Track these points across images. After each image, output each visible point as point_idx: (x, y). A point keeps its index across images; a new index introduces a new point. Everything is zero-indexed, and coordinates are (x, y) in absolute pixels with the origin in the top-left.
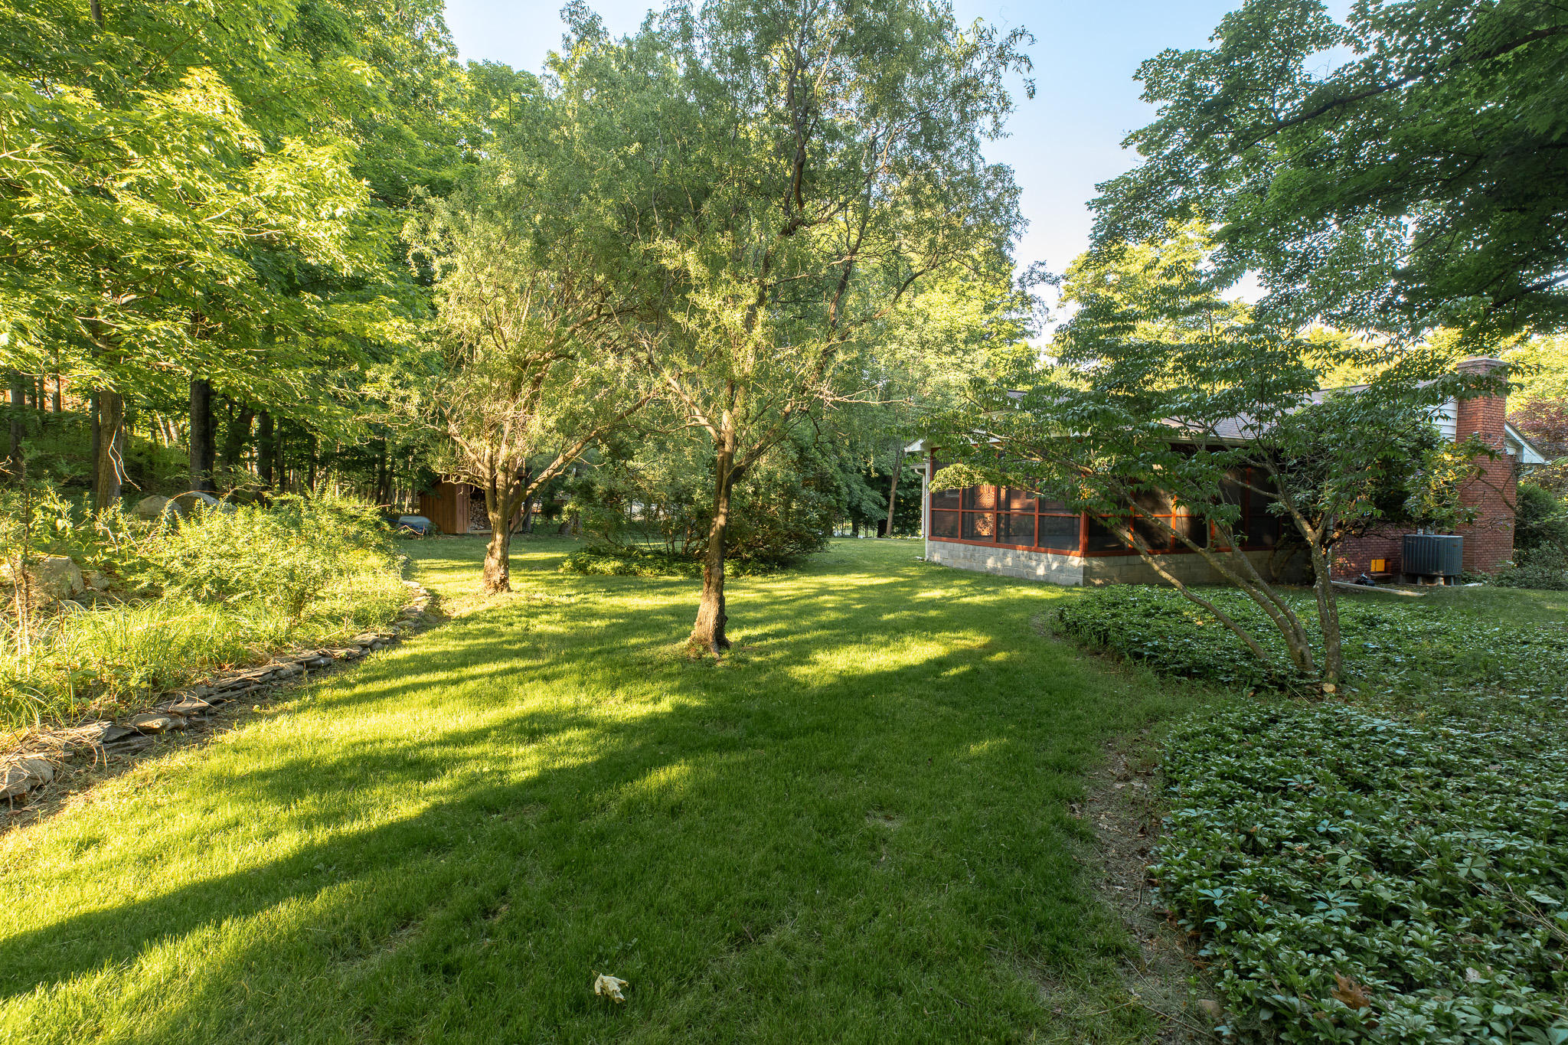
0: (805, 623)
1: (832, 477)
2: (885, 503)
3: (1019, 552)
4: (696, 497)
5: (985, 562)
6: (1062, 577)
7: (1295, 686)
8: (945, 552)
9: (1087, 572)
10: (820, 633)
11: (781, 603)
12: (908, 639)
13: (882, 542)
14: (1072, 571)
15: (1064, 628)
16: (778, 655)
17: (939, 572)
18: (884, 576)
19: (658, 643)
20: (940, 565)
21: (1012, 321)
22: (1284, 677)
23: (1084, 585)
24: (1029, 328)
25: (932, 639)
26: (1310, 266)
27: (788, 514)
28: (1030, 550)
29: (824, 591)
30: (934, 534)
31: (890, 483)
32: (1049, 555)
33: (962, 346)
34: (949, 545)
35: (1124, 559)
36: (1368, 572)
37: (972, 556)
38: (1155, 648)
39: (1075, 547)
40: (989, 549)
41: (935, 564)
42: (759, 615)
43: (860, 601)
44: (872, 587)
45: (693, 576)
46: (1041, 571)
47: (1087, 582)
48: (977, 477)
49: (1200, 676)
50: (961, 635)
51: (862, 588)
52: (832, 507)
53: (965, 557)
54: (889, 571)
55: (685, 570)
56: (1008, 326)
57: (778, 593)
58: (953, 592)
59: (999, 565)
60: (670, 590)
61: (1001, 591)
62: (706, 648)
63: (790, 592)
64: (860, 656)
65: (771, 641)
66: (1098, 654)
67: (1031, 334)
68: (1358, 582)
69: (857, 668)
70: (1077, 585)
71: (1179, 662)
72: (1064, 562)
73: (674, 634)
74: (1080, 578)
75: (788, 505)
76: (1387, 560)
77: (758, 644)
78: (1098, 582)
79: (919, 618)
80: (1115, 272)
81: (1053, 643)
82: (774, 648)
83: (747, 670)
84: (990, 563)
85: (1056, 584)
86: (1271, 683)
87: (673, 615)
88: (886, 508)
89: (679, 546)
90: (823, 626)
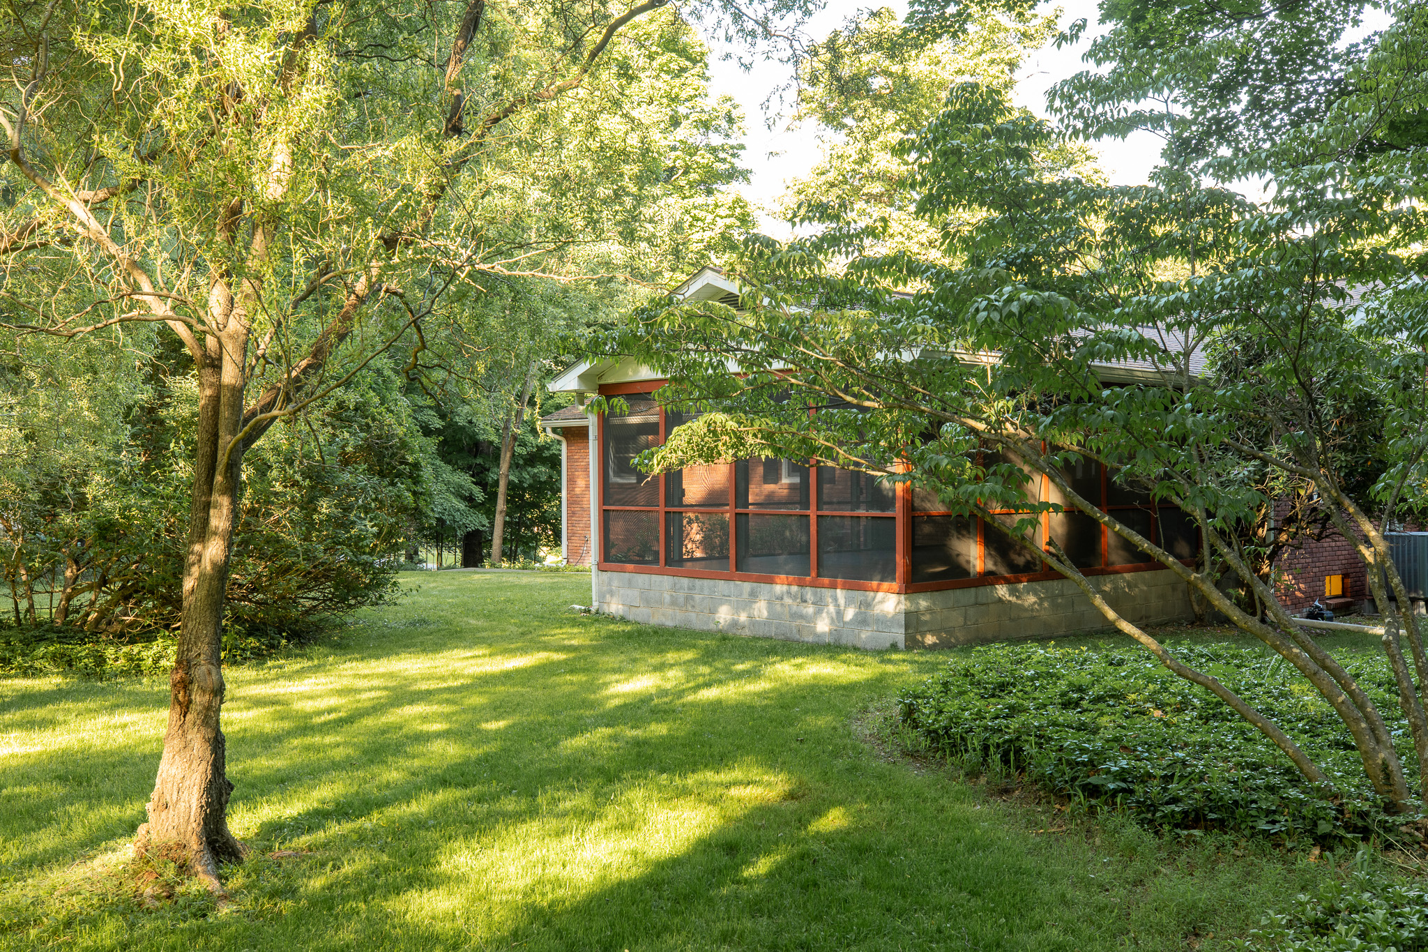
0: (392, 775)
1: (404, 445)
2: (480, 496)
3: (779, 589)
4: (90, 492)
5: (713, 611)
6: (865, 635)
7: (1388, 830)
8: (634, 593)
9: (912, 621)
10: (442, 796)
11: (324, 728)
12: (636, 795)
13: (478, 577)
14: (882, 621)
15: (924, 743)
16: (357, 863)
17: (629, 636)
18: (524, 651)
19: (42, 862)
20: (623, 620)
21: (713, 150)
22: (1367, 814)
23: (908, 648)
24: (740, 164)
25: (684, 792)
26: (1249, 73)
27: (311, 525)
28: (801, 585)
29: (403, 695)
30: (611, 556)
31: (497, 458)
32: (840, 593)
33: (633, 189)
34: (642, 579)
35: (968, 595)
36: (1322, 599)
37: (688, 599)
38: (1122, 775)
39: (887, 573)
40: (721, 585)
41: (612, 619)
42: (279, 763)
43: (498, 710)
44: (507, 677)
45: (87, 675)
46: (823, 626)
47: (912, 644)
48: (750, 440)
49: (1222, 825)
50: (737, 774)
51: (485, 681)
52: (404, 509)
53: (674, 603)
54: (527, 640)
55: (67, 663)
56: (704, 158)
57: (308, 706)
58: (673, 678)
59: (743, 618)
60: (40, 713)
61: (768, 670)
62: (184, 868)
63: (333, 701)
64: (554, 849)
65: (335, 829)
66: (1006, 791)
67: (745, 175)
68: (1311, 616)
69: (558, 883)
70: (894, 648)
71: (1175, 800)
72: (868, 605)
73: (79, 832)
74: (899, 635)
75: (309, 505)
76: (1345, 576)
77: (304, 840)
78: (930, 639)
79: (638, 743)
80: (887, 73)
81: (914, 776)
82: (347, 844)
83: (299, 917)
84: (724, 615)
85: (856, 649)
86: (1348, 827)
87: (62, 779)
88: (488, 507)
89: (46, 605)
90: (443, 781)
